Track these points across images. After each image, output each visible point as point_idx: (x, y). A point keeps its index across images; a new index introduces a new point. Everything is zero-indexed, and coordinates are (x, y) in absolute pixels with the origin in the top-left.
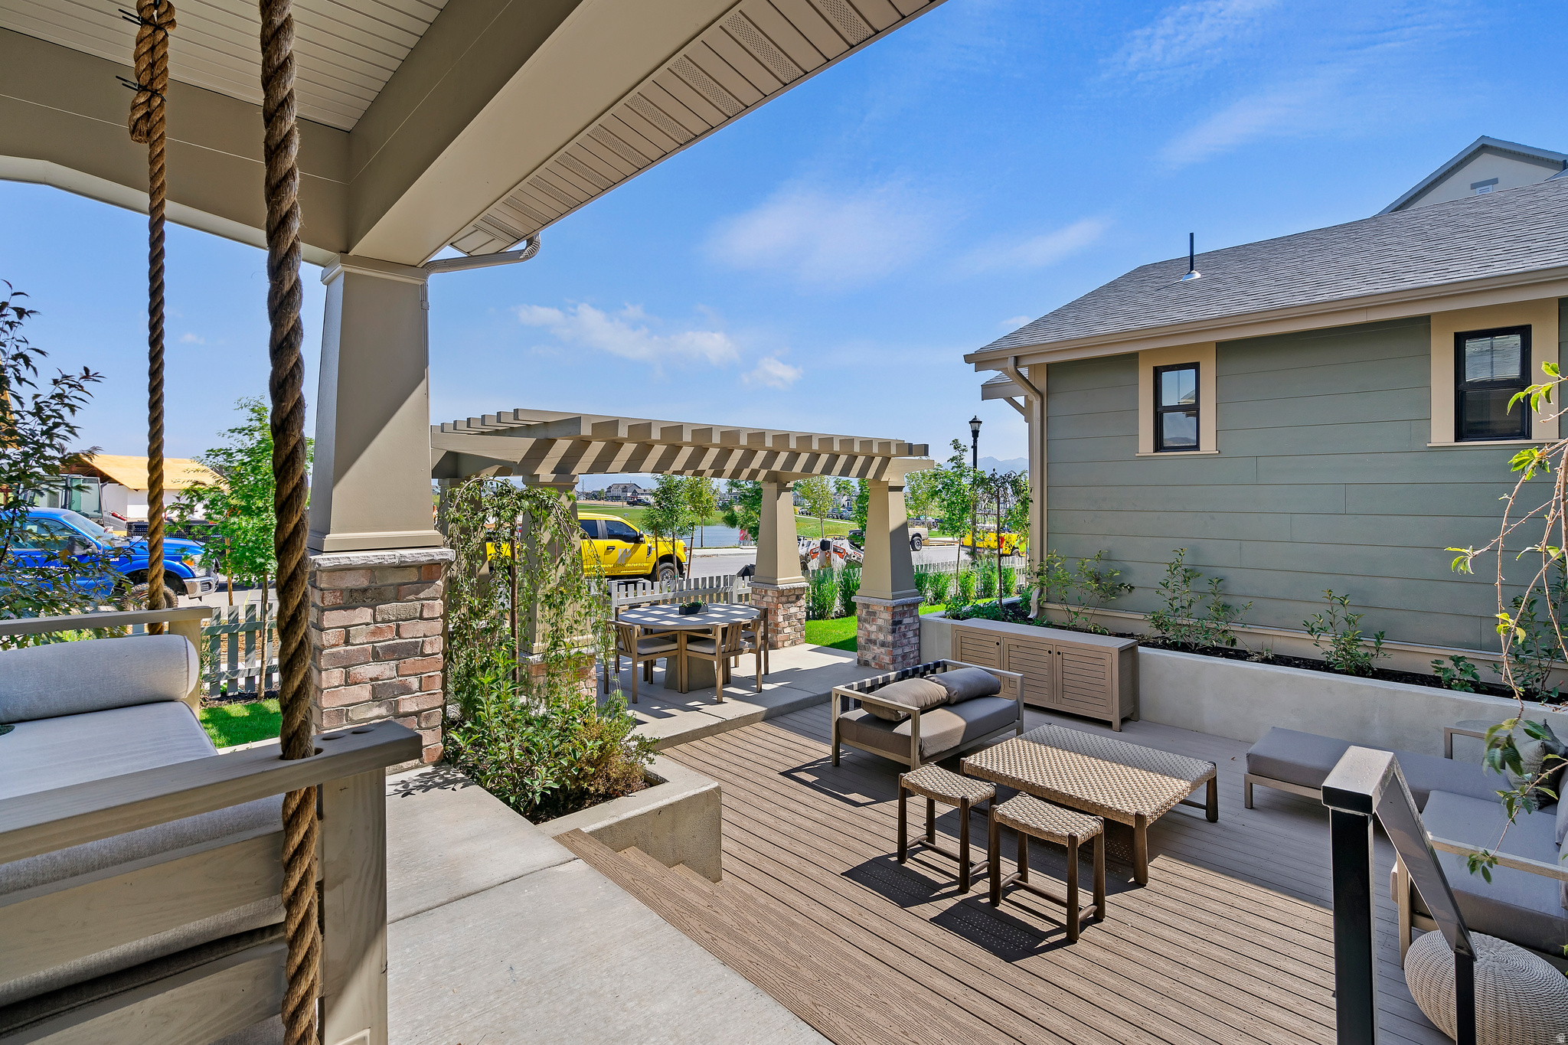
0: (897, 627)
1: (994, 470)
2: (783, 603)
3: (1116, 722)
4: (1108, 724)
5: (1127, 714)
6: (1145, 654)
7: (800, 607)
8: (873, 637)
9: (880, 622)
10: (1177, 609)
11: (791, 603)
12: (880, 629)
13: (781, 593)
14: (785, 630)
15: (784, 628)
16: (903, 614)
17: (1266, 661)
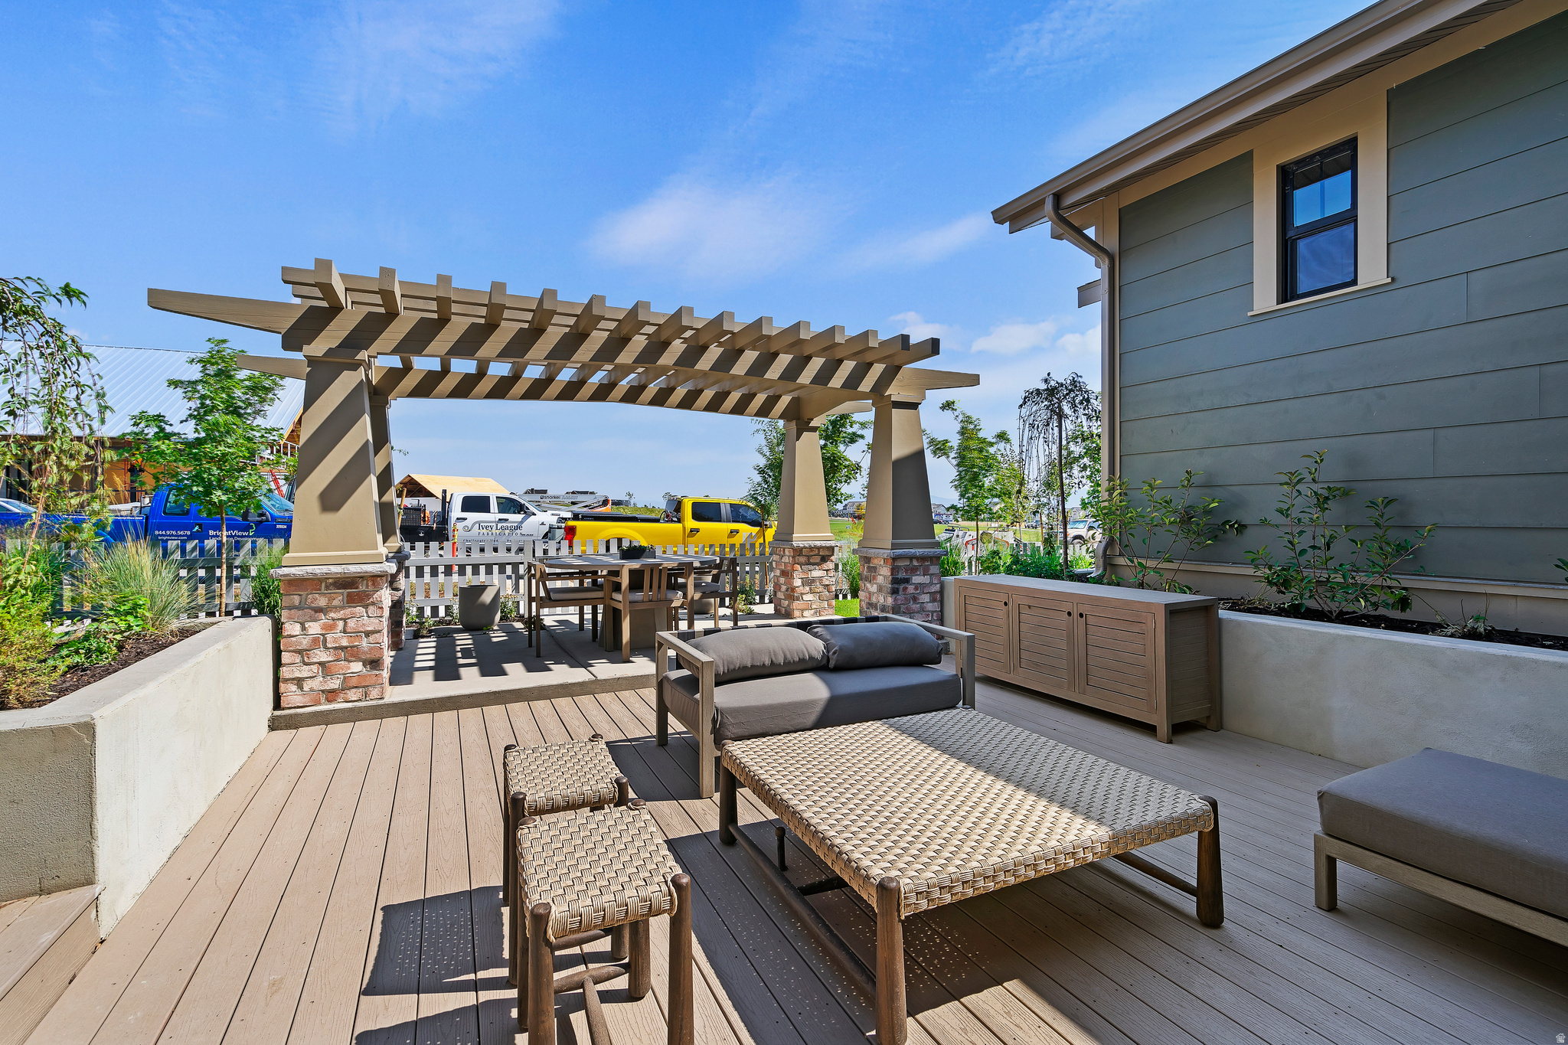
0: (902, 587)
1: (1049, 374)
2: (801, 565)
3: (1163, 728)
4: (1149, 729)
5: (1185, 716)
6: (1231, 621)
7: (827, 570)
8: (874, 600)
9: (880, 579)
10: (1303, 552)
11: (814, 564)
12: (880, 589)
13: (798, 552)
14: (804, 596)
15: (802, 594)
16: (913, 570)
17: (1473, 635)
